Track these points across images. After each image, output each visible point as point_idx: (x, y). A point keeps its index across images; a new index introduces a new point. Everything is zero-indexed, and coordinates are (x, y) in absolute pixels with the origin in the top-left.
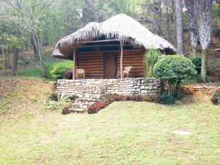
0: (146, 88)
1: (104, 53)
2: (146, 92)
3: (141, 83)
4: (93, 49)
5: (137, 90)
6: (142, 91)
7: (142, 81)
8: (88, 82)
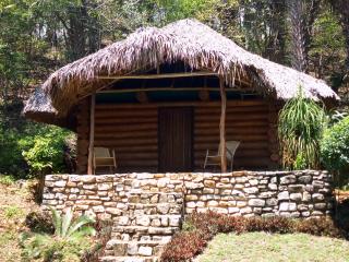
0: (293, 196)
1: (160, 109)
2: (293, 206)
3: (278, 183)
4: (133, 99)
5: (270, 202)
6: (284, 206)
7: (283, 179)
8: (136, 183)
